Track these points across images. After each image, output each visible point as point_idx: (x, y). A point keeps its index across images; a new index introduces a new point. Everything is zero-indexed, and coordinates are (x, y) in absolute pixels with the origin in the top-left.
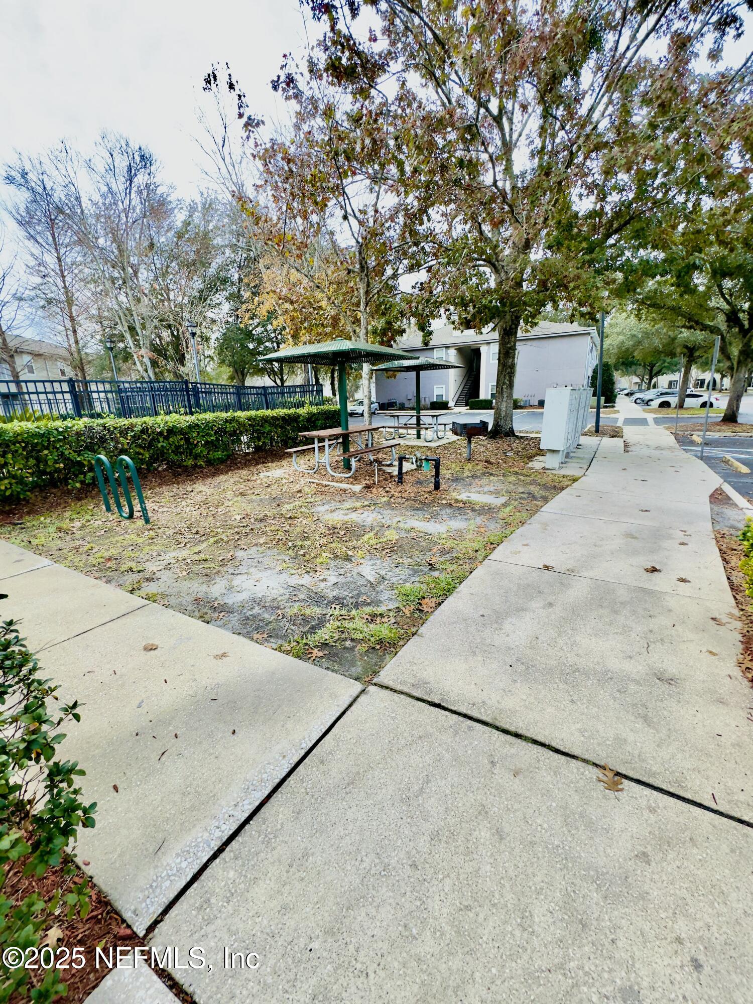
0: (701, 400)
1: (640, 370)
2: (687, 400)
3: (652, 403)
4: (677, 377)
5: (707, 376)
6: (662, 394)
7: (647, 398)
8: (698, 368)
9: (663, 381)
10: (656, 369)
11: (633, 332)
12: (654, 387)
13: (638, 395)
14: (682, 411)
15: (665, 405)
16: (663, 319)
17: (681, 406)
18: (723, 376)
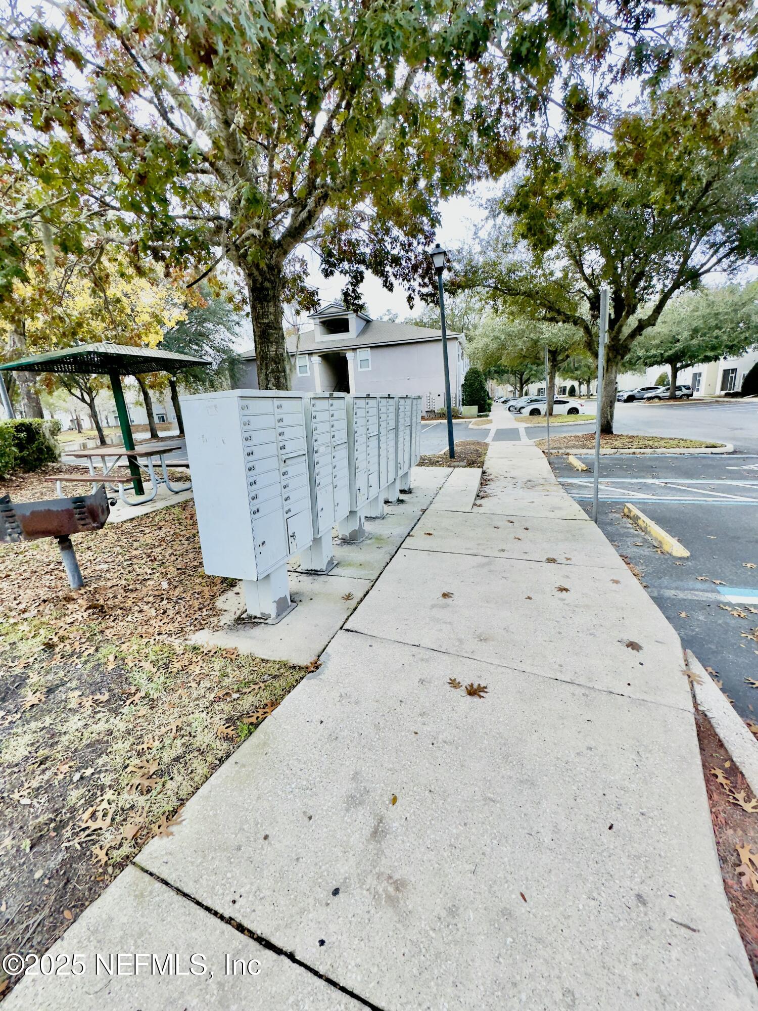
0: (567, 407)
1: (512, 378)
2: (555, 406)
3: (522, 411)
4: (544, 385)
5: (568, 384)
6: (532, 401)
7: (519, 406)
8: (560, 376)
9: (533, 388)
10: (525, 377)
11: (497, 334)
12: (526, 394)
13: (511, 403)
14: (552, 419)
15: (535, 412)
16: (522, 311)
17: (550, 413)
18: (580, 384)
